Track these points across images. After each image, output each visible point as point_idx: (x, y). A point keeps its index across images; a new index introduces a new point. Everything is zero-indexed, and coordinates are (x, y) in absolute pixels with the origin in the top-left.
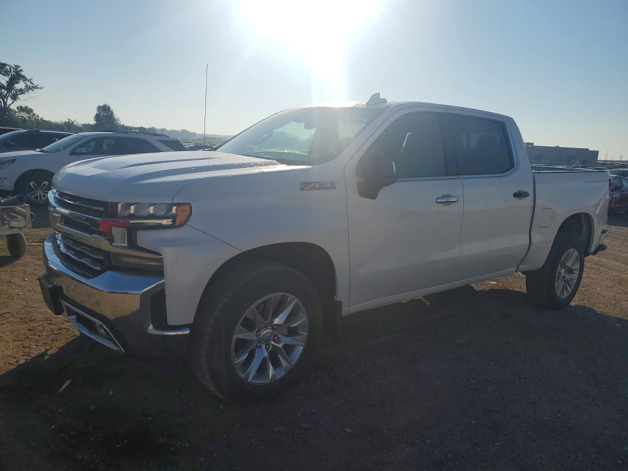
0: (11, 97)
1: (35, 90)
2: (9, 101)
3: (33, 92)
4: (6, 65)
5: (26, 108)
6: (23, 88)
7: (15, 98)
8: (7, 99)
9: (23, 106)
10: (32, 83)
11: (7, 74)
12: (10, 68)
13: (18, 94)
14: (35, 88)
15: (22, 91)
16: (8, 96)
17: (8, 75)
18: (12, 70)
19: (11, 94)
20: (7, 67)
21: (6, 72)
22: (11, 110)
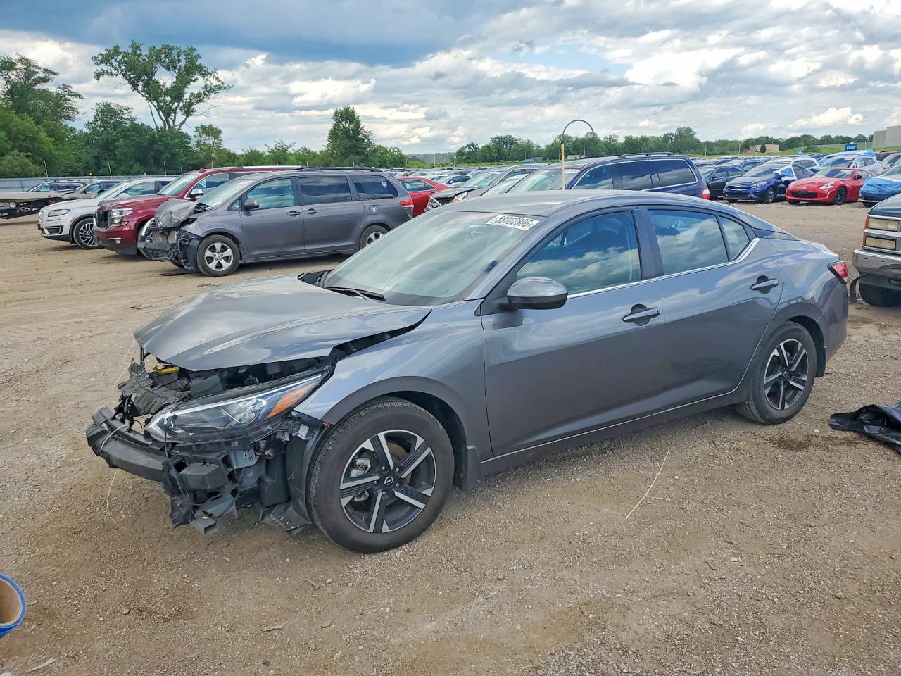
0: (181, 110)
1: (221, 93)
2: (180, 117)
3: (218, 96)
4: (172, 49)
5: (211, 128)
6: (201, 91)
7: (188, 111)
8: (175, 113)
9: (206, 124)
10: (217, 79)
11: (173, 66)
12: (179, 56)
13: (192, 104)
14: (219, 88)
15: (199, 98)
16: (176, 108)
17: (175, 68)
18: (183, 57)
19: (181, 104)
20: (173, 52)
21: (172, 61)
22: (184, 135)
